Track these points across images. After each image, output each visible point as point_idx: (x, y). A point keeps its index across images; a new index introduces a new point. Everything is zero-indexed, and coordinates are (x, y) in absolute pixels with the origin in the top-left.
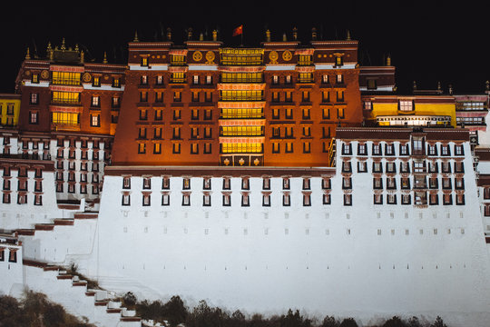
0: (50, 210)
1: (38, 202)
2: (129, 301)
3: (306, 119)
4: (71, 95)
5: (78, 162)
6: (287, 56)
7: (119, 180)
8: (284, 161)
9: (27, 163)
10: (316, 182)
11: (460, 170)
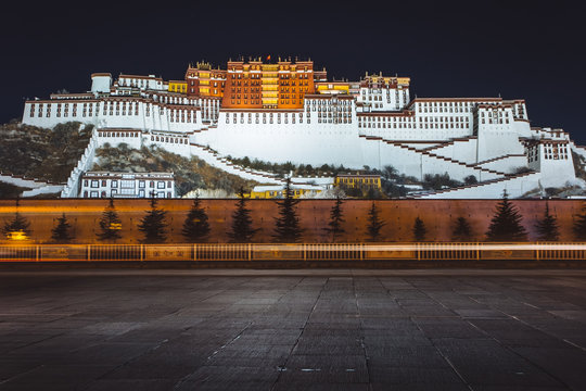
0: (201, 126)
1: (195, 122)
2: (229, 158)
3: (294, 91)
4: (206, 82)
5: (209, 107)
6: (287, 67)
7: (225, 114)
8: (285, 107)
9: (190, 107)
10: (297, 115)
11: (350, 110)
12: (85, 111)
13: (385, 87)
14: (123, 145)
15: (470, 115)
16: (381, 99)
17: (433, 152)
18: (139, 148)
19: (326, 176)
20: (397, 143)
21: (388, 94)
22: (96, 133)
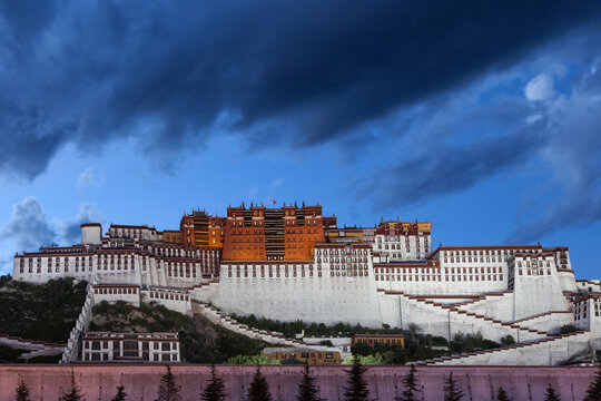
0: (199, 279)
1: (195, 276)
2: (234, 317)
3: (302, 240)
5: (209, 258)
6: (292, 213)
7: (227, 266)
9: (187, 260)
10: (307, 266)
11: (366, 261)
12: (77, 265)
13: (403, 234)
14: (121, 303)
15: (504, 265)
16: (399, 248)
17: (462, 308)
18: (138, 305)
19: (341, 336)
20: (420, 298)
21: (407, 242)
22: (93, 290)
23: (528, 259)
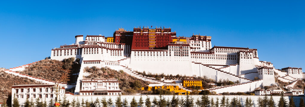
0: (123, 57)
1: (121, 55)
2: (137, 72)
7: (134, 52)
9: (118, 49)
10: (165, 52)
11: (188, 51)
12: (75, 52)
13: (201, 40)
14: (94, 67)
15: (236, 54)
16: (199, 45)
17: (222, 70)
19: (178, 79)
20: (207, 66)
21: (203, 43)
22: (83, 63)
23: (244, 53)
